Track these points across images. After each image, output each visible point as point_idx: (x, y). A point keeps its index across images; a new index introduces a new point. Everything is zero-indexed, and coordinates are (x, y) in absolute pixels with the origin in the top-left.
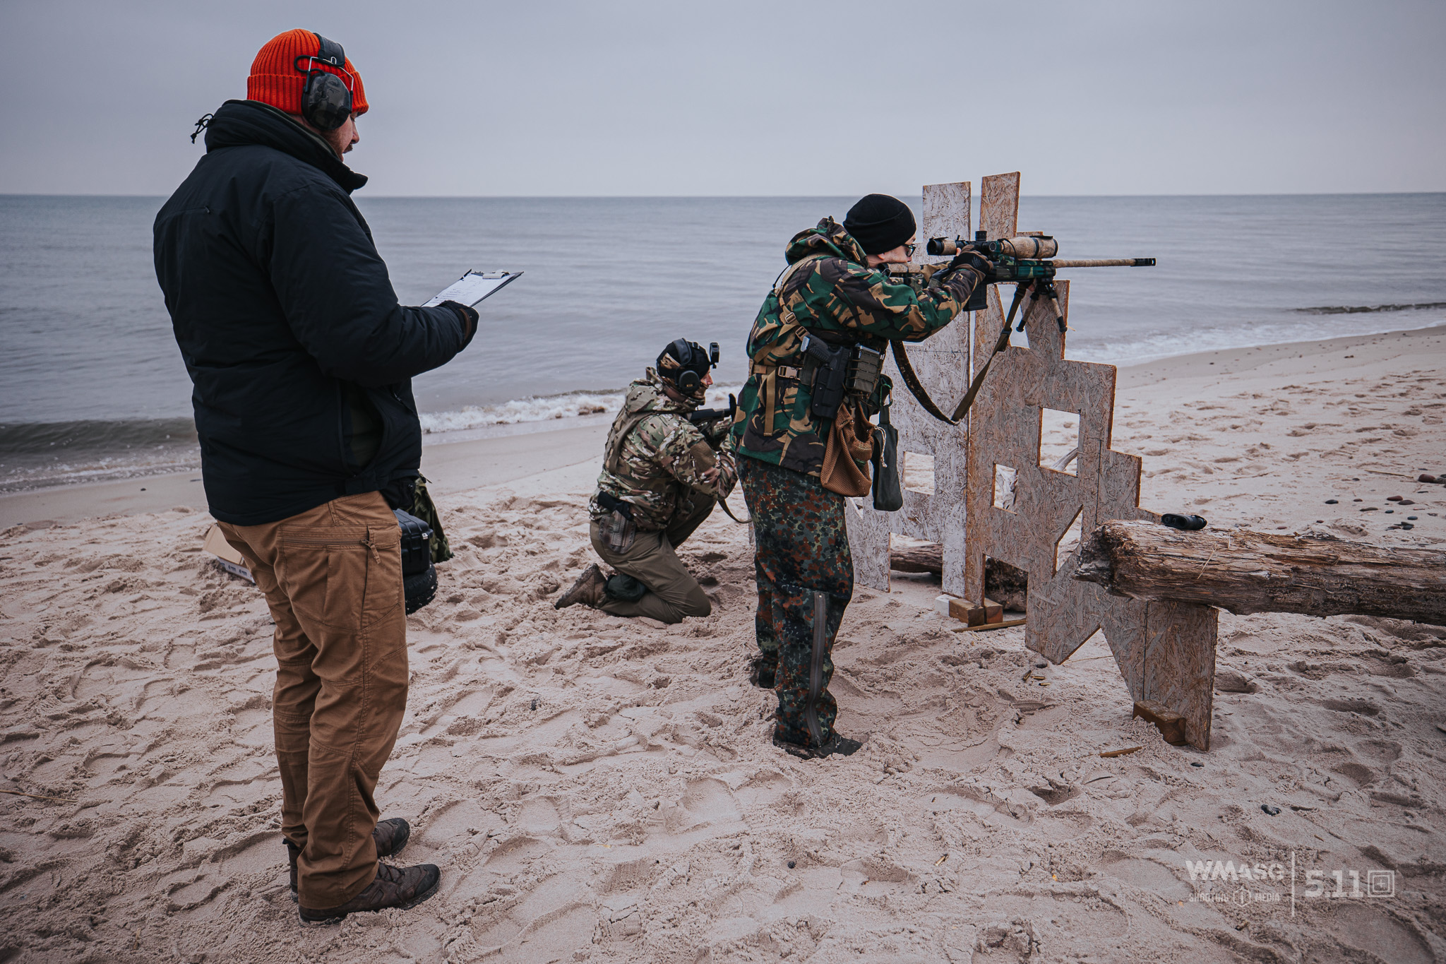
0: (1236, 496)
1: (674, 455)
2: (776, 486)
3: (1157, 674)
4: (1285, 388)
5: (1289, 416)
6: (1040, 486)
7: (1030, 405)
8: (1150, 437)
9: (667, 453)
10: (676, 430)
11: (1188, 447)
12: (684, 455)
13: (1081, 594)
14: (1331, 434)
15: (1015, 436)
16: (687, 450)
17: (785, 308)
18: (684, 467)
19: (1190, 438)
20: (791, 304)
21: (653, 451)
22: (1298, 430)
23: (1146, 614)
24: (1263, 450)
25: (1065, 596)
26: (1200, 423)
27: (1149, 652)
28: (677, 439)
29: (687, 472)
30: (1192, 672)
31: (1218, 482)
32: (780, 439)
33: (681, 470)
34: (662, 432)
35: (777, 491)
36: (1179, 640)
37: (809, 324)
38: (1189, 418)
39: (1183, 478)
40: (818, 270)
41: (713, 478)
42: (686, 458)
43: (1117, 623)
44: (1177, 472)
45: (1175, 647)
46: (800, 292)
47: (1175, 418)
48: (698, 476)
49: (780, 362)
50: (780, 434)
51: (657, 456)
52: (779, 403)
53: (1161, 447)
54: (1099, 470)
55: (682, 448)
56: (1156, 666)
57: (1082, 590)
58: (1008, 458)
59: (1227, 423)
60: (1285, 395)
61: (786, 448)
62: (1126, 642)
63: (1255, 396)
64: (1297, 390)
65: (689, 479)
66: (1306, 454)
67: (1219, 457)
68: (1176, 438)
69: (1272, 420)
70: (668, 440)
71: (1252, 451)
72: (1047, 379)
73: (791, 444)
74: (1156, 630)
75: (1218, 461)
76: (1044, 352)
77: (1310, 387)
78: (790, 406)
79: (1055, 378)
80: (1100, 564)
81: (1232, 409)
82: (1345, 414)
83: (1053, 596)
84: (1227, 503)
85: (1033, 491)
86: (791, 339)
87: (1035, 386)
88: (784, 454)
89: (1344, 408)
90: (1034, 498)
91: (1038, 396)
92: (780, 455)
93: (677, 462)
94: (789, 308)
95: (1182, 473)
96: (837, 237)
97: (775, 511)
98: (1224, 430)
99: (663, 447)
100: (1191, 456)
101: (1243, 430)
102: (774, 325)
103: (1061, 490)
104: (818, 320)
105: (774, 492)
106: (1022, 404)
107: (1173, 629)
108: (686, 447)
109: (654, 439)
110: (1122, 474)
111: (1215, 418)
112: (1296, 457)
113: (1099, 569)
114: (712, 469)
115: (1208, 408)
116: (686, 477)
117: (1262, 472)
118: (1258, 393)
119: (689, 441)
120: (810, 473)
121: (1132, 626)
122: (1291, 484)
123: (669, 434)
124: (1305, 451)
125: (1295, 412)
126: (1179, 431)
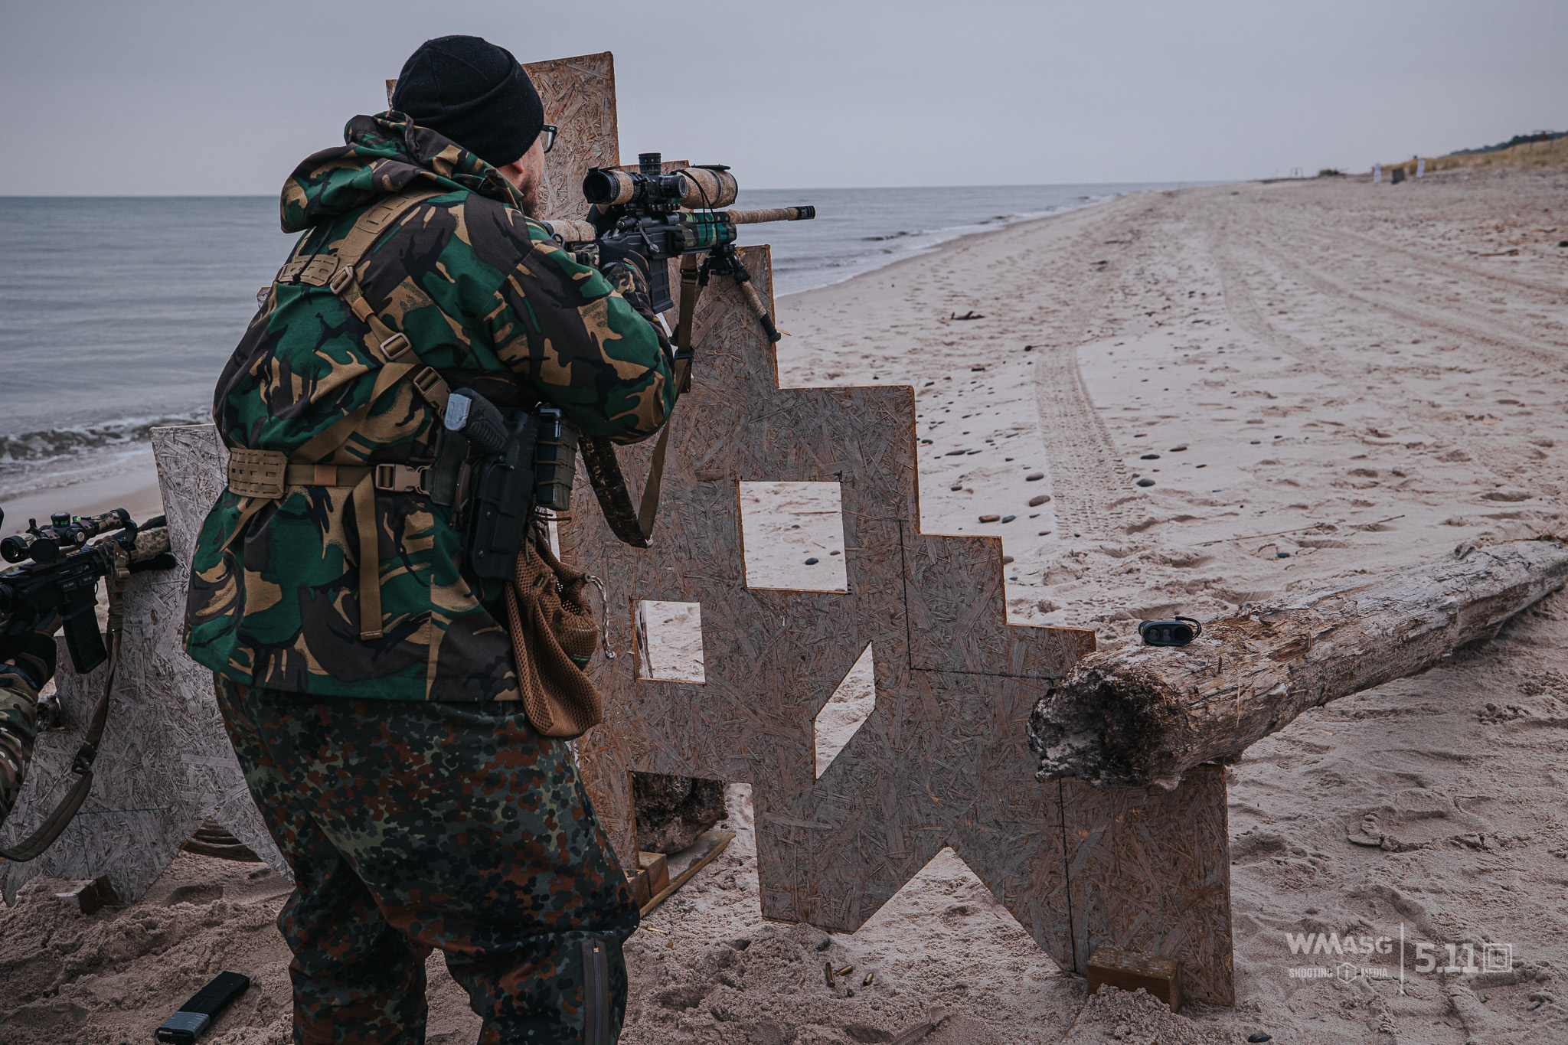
2: (422, 745)
3: (1101, 901)
6: (757, 624)
7: (710, 480)
13: (892, 798)
15: (682, 541)
17: (376, 322)
20: (395, 310)
23: (1060, 803)
25: (853, 808)
27: (1075, 869)
30: (1185, 880)
32: (414, 638)
35: (428, 754)
36: (1145, 833)
37: (447, 360)
40: (462, 231)
43: (988, 832)
45: (1139, 847)
46: (419, 282)
49: (384, 455)
50: (413, 626)
52: (389, 553)
54: (904, 575)
56: (1096, 888)
57: (893, 791)
58: (668, 584)
61: (434, 654)
62: (1017, 861)
72: (746, 429)
73: (446, 645)
74: (1087, 827)
76: (731, 380)
78: (422, 556)
79: (766, 425)
80: (1080, 744)
83: (821, 814)
85: (741, 635)
86: (405, 399)
87: (717, 445)
88: (432, 670)
90: (746, 646)
91: (729, 461)
92: (422, 675)
94: (389, 321)
96: (442, 161)
97: (434, 801)
102: (356, 367)
103: (811, 623)
104: (471, 350)
105: (420, 759)
106: (691, 482)
107: (1129, 820)
110: (964, 573)
113: (1079, 752)
120: (500, 697)
121: (1025, 831)
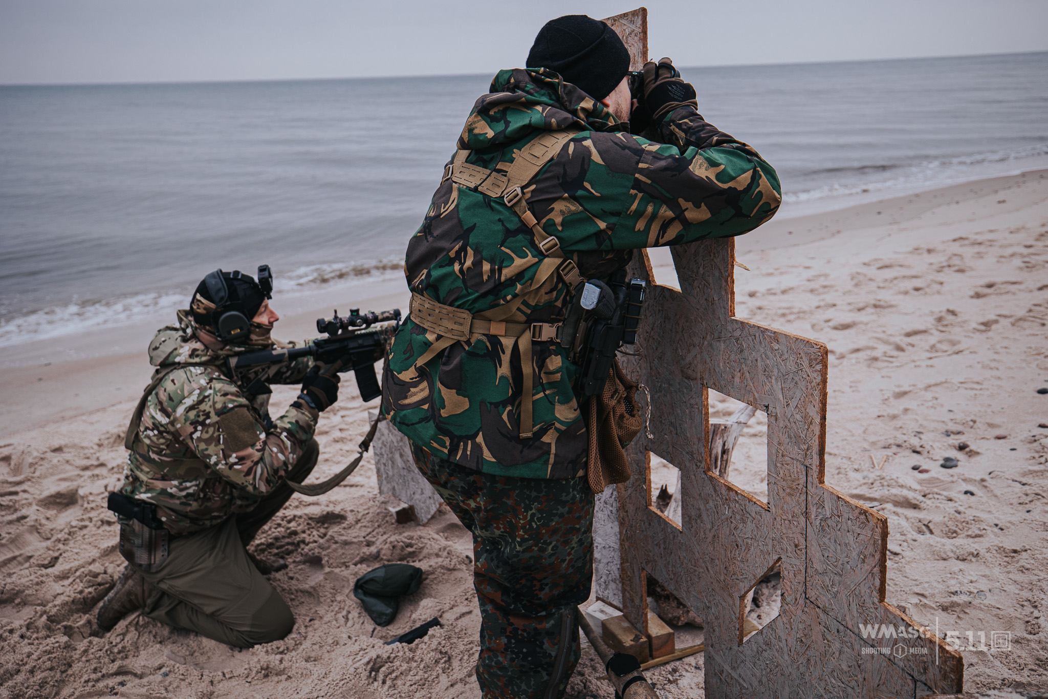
0: (936, 385)
1: (195, 423)
4: (954, 240)
5: (967, 274)
8: (834, 305)
9: (186, 420)
10: (202, 389)
11: (874, 317)
12: (209, 425)
14: (1014, 294)
16: (214, 418)
18: (208, 441)
19: (875, 306)
21: (168, 415)
22: (980, 290)
24: (950, 318)
26: (882, 285)
28: (200, 402)
29: (212, 449)
31: (913, 364)
32: (544, 439)
33: (202, 446)
34: (182, 390)
38: (871, 280)
39: (875, 359)
41: (249, 464)
42: (211, 430)
44: (869, 352)
47: (857, 280)
48: (226, 457)
51: (172, 423)
53: (847, 318)
55: (208, 416)
59: (909, 285)
60: (956, 248)
61: (553, 449)
63: (929, 251)
64: (966, 242)
65: (214, 459)
66: (996, 322)
67: (909, 329)
68: (861, 305)
69: (951, 279)
70: (189, 402)
71: (940, 319)
73: (560, 444)
75: (908, 335)
77: (980, 238)
81: (908, 267)
82: (1021, 269)
84: (929, 395)
89: (1017, 262)
92: (547, 462)
93: (198, 434)
95: (875, 354)
98: (906, 293)
99: (180, 410)
100: (879, 330)
101: (926, 293)
108: (212, 414)
109: (171, 399)
111: (896, 278)
112: (987, 324)
114: (250, 450)
115: (886, 267)
116: (209, 456)
117: (957, 348)
118: (931, 247)
119: (219, 406)
122: (993, 365)
123: (190, 393)
124: (994, 318)
125: (972, 269)
126: (863, 297)
